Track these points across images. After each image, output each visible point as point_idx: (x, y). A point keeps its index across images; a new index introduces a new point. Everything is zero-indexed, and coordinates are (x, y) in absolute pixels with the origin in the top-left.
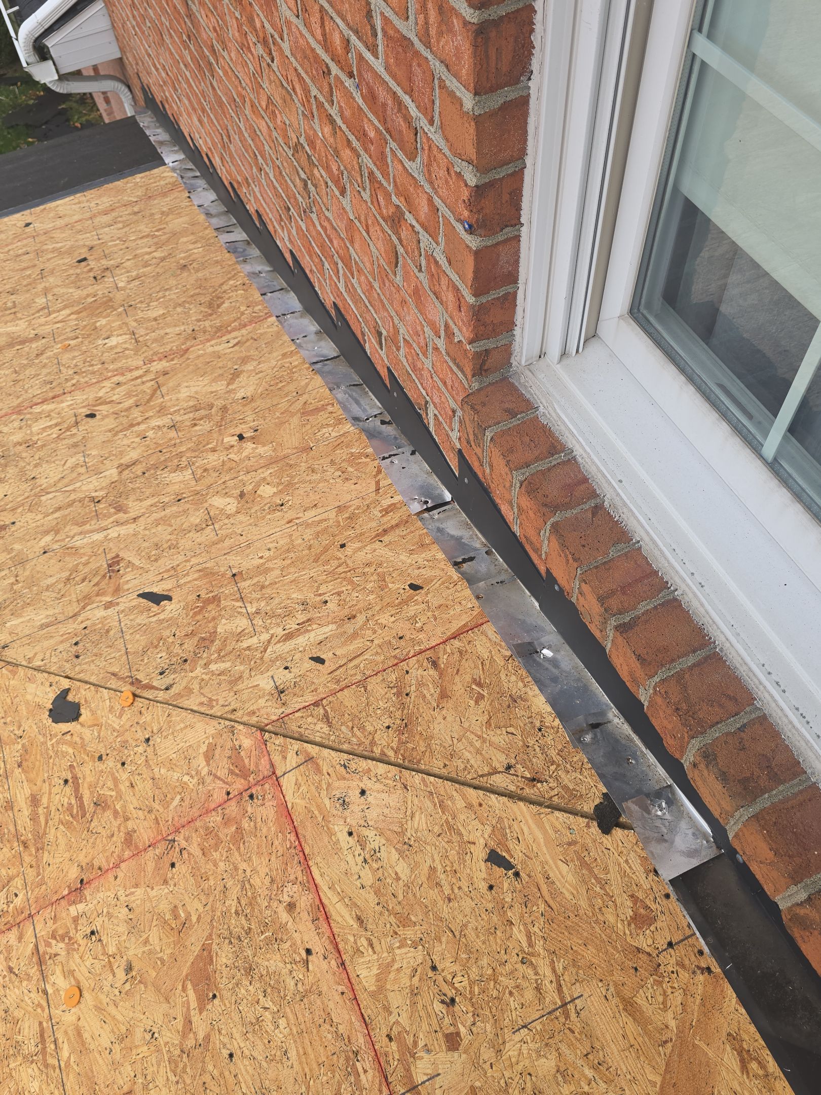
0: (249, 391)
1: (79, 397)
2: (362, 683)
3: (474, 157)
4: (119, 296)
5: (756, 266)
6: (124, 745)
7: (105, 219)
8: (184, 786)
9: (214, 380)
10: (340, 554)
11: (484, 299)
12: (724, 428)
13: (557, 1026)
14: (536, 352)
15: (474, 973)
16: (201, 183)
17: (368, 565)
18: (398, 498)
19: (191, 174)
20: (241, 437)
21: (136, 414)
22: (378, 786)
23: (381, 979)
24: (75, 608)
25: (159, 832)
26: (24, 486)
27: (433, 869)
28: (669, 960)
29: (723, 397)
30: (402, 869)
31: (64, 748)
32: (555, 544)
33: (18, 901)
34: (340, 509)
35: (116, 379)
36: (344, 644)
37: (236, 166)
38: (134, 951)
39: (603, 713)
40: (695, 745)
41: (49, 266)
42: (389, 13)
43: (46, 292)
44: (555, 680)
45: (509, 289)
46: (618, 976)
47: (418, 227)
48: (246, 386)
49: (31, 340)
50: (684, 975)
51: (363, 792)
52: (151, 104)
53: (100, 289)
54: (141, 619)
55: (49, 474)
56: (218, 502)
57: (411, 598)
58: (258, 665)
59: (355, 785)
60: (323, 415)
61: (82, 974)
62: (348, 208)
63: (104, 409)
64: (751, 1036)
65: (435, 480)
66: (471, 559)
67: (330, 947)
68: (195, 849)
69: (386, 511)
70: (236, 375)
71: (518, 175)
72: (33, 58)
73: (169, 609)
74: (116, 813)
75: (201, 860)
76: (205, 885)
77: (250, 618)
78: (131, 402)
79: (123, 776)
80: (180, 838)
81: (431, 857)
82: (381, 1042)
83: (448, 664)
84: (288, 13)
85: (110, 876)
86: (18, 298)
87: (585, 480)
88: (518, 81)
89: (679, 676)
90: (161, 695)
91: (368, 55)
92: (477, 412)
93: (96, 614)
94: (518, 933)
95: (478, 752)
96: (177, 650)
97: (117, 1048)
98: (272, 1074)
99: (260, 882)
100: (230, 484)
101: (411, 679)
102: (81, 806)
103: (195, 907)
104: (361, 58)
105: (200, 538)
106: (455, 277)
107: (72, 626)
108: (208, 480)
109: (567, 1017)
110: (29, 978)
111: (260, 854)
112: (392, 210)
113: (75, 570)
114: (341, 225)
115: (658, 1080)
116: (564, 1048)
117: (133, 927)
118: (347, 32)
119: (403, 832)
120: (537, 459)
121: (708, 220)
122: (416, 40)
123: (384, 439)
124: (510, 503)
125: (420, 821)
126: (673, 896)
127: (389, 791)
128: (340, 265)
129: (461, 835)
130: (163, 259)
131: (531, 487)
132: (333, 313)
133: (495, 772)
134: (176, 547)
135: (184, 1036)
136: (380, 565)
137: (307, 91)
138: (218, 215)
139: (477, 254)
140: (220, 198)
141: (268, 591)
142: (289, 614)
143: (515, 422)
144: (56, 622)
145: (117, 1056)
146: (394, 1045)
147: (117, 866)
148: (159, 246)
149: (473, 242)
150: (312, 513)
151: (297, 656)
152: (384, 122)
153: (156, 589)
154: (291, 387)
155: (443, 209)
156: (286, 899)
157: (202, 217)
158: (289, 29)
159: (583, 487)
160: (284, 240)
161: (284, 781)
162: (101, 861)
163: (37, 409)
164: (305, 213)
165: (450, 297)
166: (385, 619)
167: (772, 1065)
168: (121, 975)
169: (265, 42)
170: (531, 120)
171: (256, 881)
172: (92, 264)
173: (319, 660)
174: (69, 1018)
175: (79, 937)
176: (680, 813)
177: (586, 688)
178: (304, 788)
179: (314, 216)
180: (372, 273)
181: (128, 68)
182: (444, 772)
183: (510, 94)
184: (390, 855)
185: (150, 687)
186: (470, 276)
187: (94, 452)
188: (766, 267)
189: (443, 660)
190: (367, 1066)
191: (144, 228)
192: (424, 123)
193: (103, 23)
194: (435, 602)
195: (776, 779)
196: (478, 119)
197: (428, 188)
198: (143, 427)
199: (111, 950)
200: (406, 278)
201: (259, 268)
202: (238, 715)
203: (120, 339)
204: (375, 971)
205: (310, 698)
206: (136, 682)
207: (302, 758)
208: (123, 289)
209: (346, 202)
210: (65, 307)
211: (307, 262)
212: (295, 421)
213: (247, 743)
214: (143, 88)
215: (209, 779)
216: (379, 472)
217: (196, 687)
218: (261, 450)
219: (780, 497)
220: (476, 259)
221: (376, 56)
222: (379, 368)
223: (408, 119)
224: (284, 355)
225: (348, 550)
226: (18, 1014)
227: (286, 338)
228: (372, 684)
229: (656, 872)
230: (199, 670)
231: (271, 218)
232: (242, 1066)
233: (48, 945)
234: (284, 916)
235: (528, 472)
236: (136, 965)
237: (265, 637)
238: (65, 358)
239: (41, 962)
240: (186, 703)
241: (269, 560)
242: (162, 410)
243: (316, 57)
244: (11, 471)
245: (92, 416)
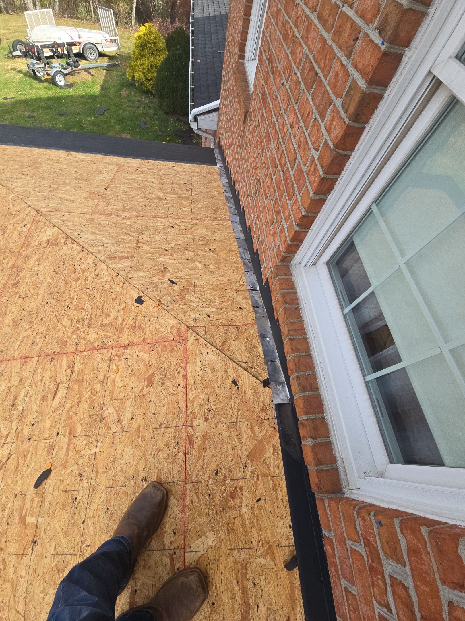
0: (216, 238)
1: (171, 220)
2: (218, 327)
3: (306, 208)
4: (191, 198)
5: (362, 263)
6: (152, 316)
7: (195, 174)
8: (163, 332)
9: (209, 231)
10: (224, 291)
11: (292, 243)
12: (337, 301)
13: (233, 426)
14: (299, 262)
15: (218, 406)
16: (225, 176)
17: (231, 297)
18: (245, 283)
19: (223, 172)
20: (210, 250)
21: (184, 232)
22: (212, 353)
23: (194, 399)
24: (151, 276)
25: (152, 341)
26: (148, 238)
27: (218, 378)
28: (266, 422)
29: (340, 294)
30: (210, 375)
31: (136, 310)
32: (283, 312)
33: (110, 343)
34: (229, 280)
35: (182, 220)
36: (217, 315)
37: (238, 176)
38: (135, 367)
39: (275, 359)
40: (296, 374)
41: (176, 181)
42: (301, 162)
43: (172, 188)
44: (267, 346)
45: (299, 243)
46: (252, 421)
47: (283, 217)
48: (216, 237)
49: (163, 199)
50: (268, 427)
51: (208, 353)
52: (220, 147)
53: (187, 193)
54: (167, 286)
55: (156, 238)
56: (198, 264)
57: (238, 310)
58: (193, 311)
59: (206, 350)
60: (233, 253)
61: (120, 367)
62: (266, 203)
63: (176, 227)
64: (279, 447)
65: (257, 283)
66: (258, 307)
67: (185, 386)
68: (160, 349)
69: (241, 285)
70: (215, 232)
71: (315, 217)
72: (193, 120)
73: (175, 287)
74: (143, 332)
75: (160, 353)
76: (159, 359)
77: (195, 297)
78: (185, 228)
79: (148, 324)
80: (157, 345)
81: (219, 375)
82: (189, 413)
83: (241, 331)
84: (273, 147)
85: (136, 346)
86: (164, 186)
87: (297, 300)
88: (326, 195)
89: (299, 357)
90: (165, 308)
91: (290, 169)
92: (277, 270)
93: (156, 280)
94: (232, 402)
95: (240, 355)
96: (173, 298)
97: (122, 388)
98: (159, 409)
99: (173, 364)
100: (203, 261)
101: (230, 331)
102: (135, 326)
103: (155, 363)
104: (288, 169)
105: (190, 271)
106: (287, 234)
107: (148, 280)
108: (197, 257)
109: (236, 425)
110: (106, 362)
111: (176, 357)
112: (278, 210)
113: (154, 266)
114: (261, 207)
115: (252, 448)
116: (232, 432)
117: (137, 361)
118: (287, 160)
119: (214, 366)
120: (287, 289)
121: (356, 248)
122: (305, 173)
123: (248, 267)
124: (276, 297)
125: (219, 366)
126: (274, 408)
127: (214, 355)
128: (256, 216)
129: (228, 373)
130: (207, 192)
131: (283, 295)
132: (248, 227)
133: (243, 362)
134: (182, 271)
135: (140, 392)
136: (234, 299)
137: (268, 168)
138: (226, 187)
139: (296, 232)
140: (229, 182)
141: (202, 293)
142: (205, 301)
143: (286, 277)
144: (144, 277)
145: (122, 390)
146: (191, 415)
147: (139, 345)
148: (207, 188)
149: (296, 228)
150: (221, 277)
151: (204, 313)
152: (287, 187)
153: (174, 280)
154: (228, 242)
155: (292, 216)
156: (178, 370)
157: (222, 185)
158: (271, 151)
159: (296, 301)
160: (242, 202)
161: (189, 342)
162: (135, 342)
163: (159, 219)
164: (252, 199)
165: (284, 239)
166: (229, 313)
167: (280, 455)
168: (130, 371)
169: (262, 150)
170: (324, 206)
171: (172, 363)
172: (187, 185)
173: (209, 316)
174: (113, 376)
175: (123, 358)
176: (284, 390)
177: (274, 351)
178: (193, 346)
179: (255, 201)
180: (264, 223)
181: (217, 135)
182: (230, 357)
183: (322, 197)
184: (208, 371)
185: (163, 304)
186: (291, 236)
187: (170, 237)
188: (364, 265)
189: (241, 329)
190: (183, 417)
191: (205, 181)
192: (297, 193)
193: (216, 119)
194: (244, 314)
195: (312, 390)
196: (312, 200)
197: (290, 209)
198: (185, 236)
199: (130, 364)
200: (274, 228)
201: (232, 206)
202: (183, 321)
203: (188, 210)
204: (194, 396)
205: (203, 325)
206: (160, 301)
207: (195, 338)
208: (193, 196)
209: (266, 201)
210: (176, 194)
211: (246, 211)
212: (226, 251)
213: (183, 329)
214: (219, 142)
215: (170, 333)
216: (243, 274)
217: (175, 309)
218: (214, 255)
219: (343, 324)
220: (295, 233)
221: (292, 170)
222: (254, 247)
223: (293, 190)
224: (230, 233)
225: (227, 291)
226: (100, 370)
227: (232, 228)
228: (220, 328)
229: (272, 401)
230: (177, 306)
231: (241, 195)
232: (152, 404)
233: (114, 357)
234: (176, 374)
235: (284, 291)
236: (134, 370)
237: (197, 304)
238: (171, 208)
239: (111, 360)
240: (171, 312)
241: (205, 285)
242: (192, 234)
243: (275, 162)
244: (146, 233)
245: (173, 227)
